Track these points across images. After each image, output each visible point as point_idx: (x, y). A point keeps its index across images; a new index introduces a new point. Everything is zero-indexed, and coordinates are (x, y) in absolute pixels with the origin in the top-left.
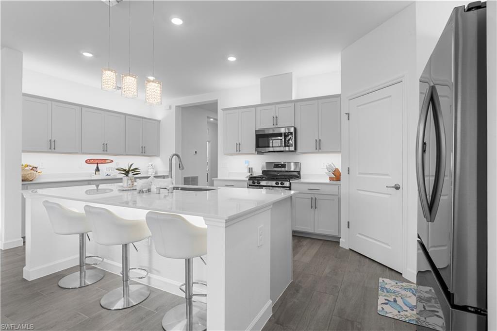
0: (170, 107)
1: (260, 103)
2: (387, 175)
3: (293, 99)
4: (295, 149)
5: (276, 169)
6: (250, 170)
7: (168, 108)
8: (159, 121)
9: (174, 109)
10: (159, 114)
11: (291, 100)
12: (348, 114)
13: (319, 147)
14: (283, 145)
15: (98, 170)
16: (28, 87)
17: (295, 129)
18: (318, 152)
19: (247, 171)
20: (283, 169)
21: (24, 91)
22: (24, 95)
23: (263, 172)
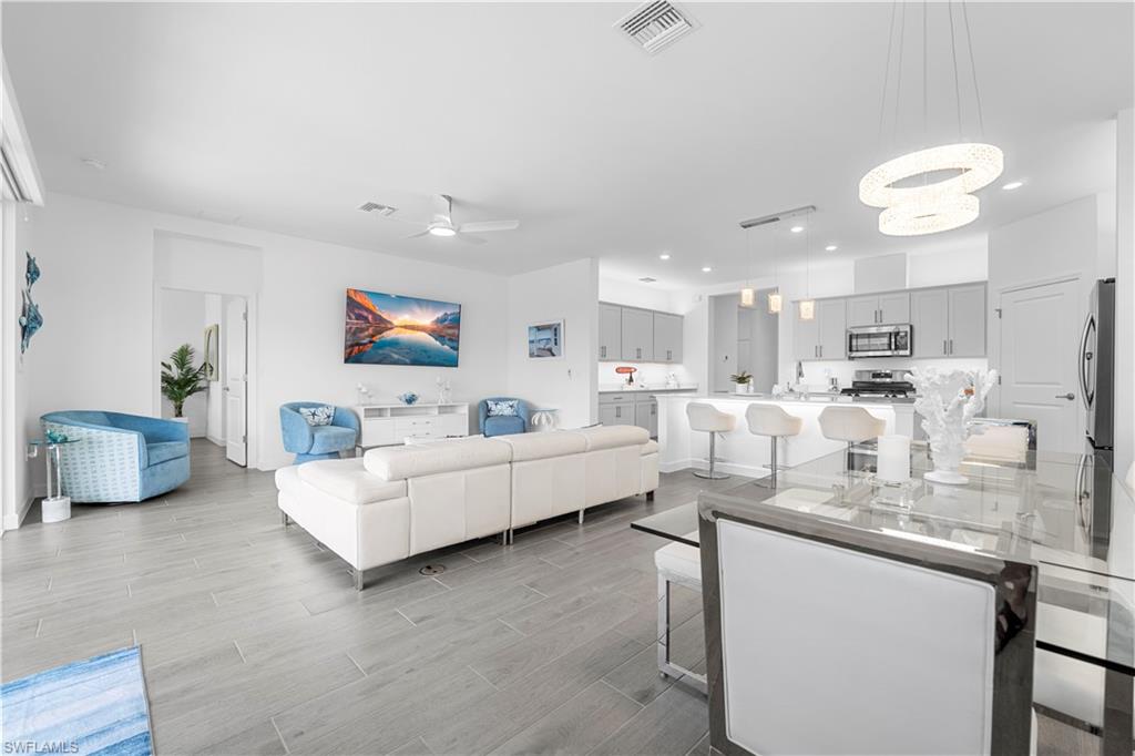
0: (700, 298)
1: (853, 293)
2: (1058, 384)
3: (907, 287)
4: (911, 353)
5: (878, 380)
6: (833, 381)
7: (697, 298)
8: (682, 317)
9: (706, 300)
10: (681, 308)
11: (903, 288)
12: (1000, 311)
13: (949, 350)
14: (893, 347)
15: (631, 380)
16: (605, 294)
17: (911, 327)
18: (948, 357)
19: (828, 382)
20: (888, 380)
21: (600, 299)
22: (600, 303)
23: (854, 383)
